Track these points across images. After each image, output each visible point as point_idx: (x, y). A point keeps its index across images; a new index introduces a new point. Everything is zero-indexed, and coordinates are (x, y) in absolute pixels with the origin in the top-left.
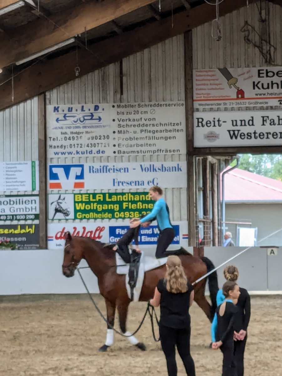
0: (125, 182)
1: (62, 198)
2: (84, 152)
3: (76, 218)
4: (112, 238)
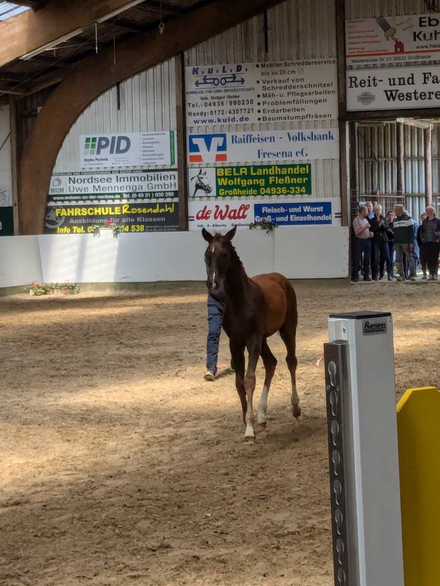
0: (271, 154)
1: (203, 172)
2: (226, 119)
3: (218, 195)
4: (258, 218)
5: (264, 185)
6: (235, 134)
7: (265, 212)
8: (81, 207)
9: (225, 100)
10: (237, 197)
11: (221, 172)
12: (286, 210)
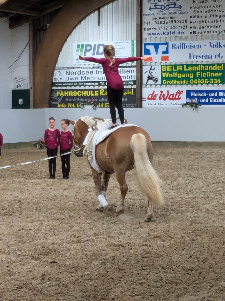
0: (198, 56)
1: (153, 68)
2: (169, 33)
3: (162, 84)
4: (188, 100)
5: (193, 77)
6: (174, 42)
7: (193, 95)
8: (73, 90)
9: (168, 20)
10: (175, 85)
11: (164, 68)
12: (207, 95)
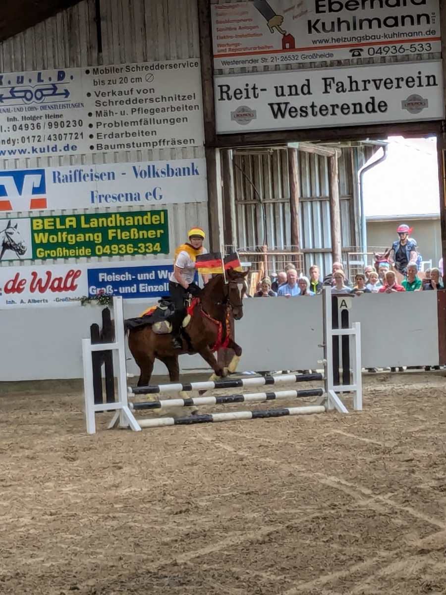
0: (110, 197)
1: (12, 225)
2: (44, 149)
3: (35, 257)
4: (93, 289)
5: (100, 241)
6: (57, 169)
7: (103, 280)
9: (42, 122)
10: (63, 260)
11: (38, 224)
12: (134, 277)
